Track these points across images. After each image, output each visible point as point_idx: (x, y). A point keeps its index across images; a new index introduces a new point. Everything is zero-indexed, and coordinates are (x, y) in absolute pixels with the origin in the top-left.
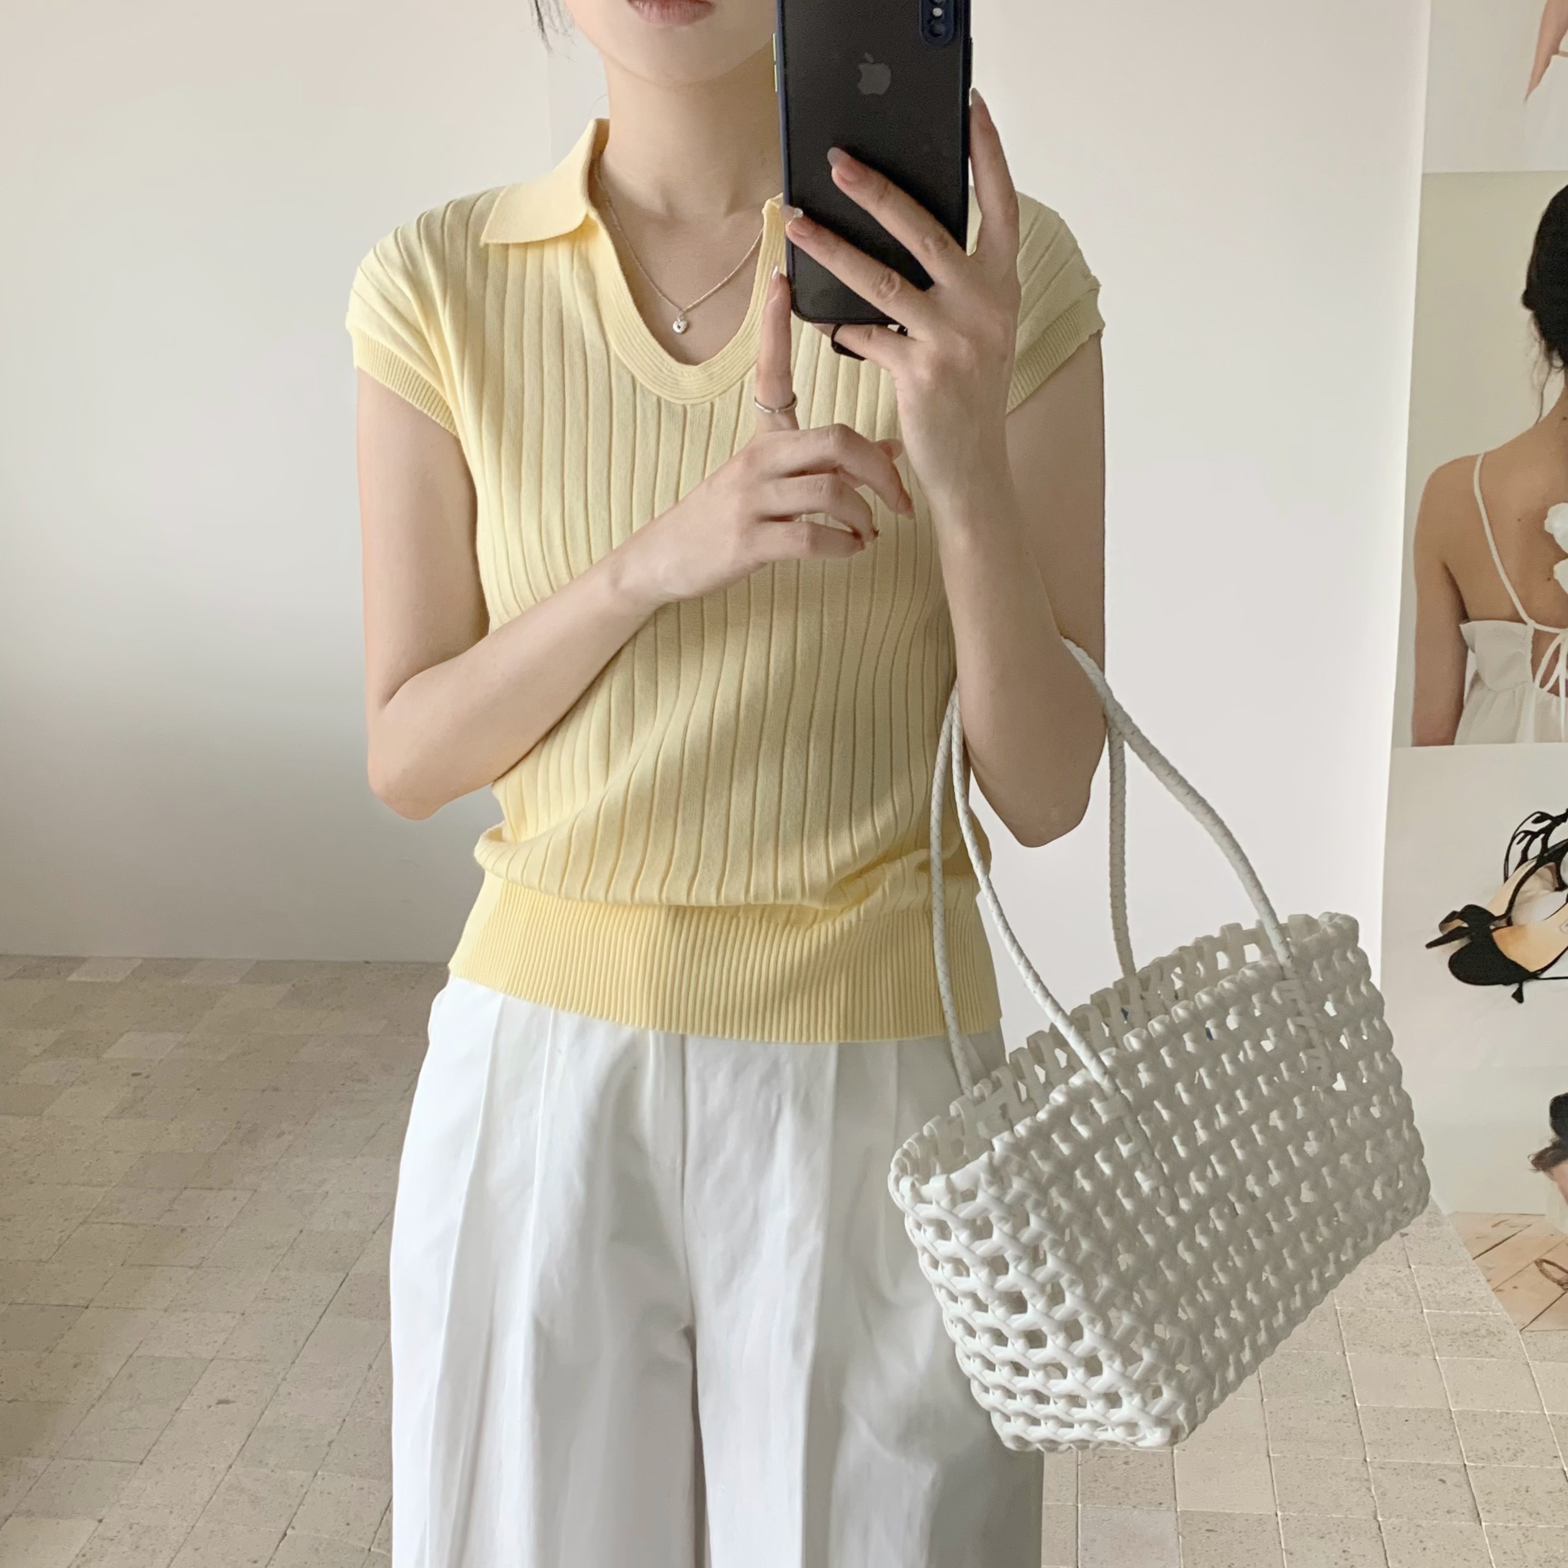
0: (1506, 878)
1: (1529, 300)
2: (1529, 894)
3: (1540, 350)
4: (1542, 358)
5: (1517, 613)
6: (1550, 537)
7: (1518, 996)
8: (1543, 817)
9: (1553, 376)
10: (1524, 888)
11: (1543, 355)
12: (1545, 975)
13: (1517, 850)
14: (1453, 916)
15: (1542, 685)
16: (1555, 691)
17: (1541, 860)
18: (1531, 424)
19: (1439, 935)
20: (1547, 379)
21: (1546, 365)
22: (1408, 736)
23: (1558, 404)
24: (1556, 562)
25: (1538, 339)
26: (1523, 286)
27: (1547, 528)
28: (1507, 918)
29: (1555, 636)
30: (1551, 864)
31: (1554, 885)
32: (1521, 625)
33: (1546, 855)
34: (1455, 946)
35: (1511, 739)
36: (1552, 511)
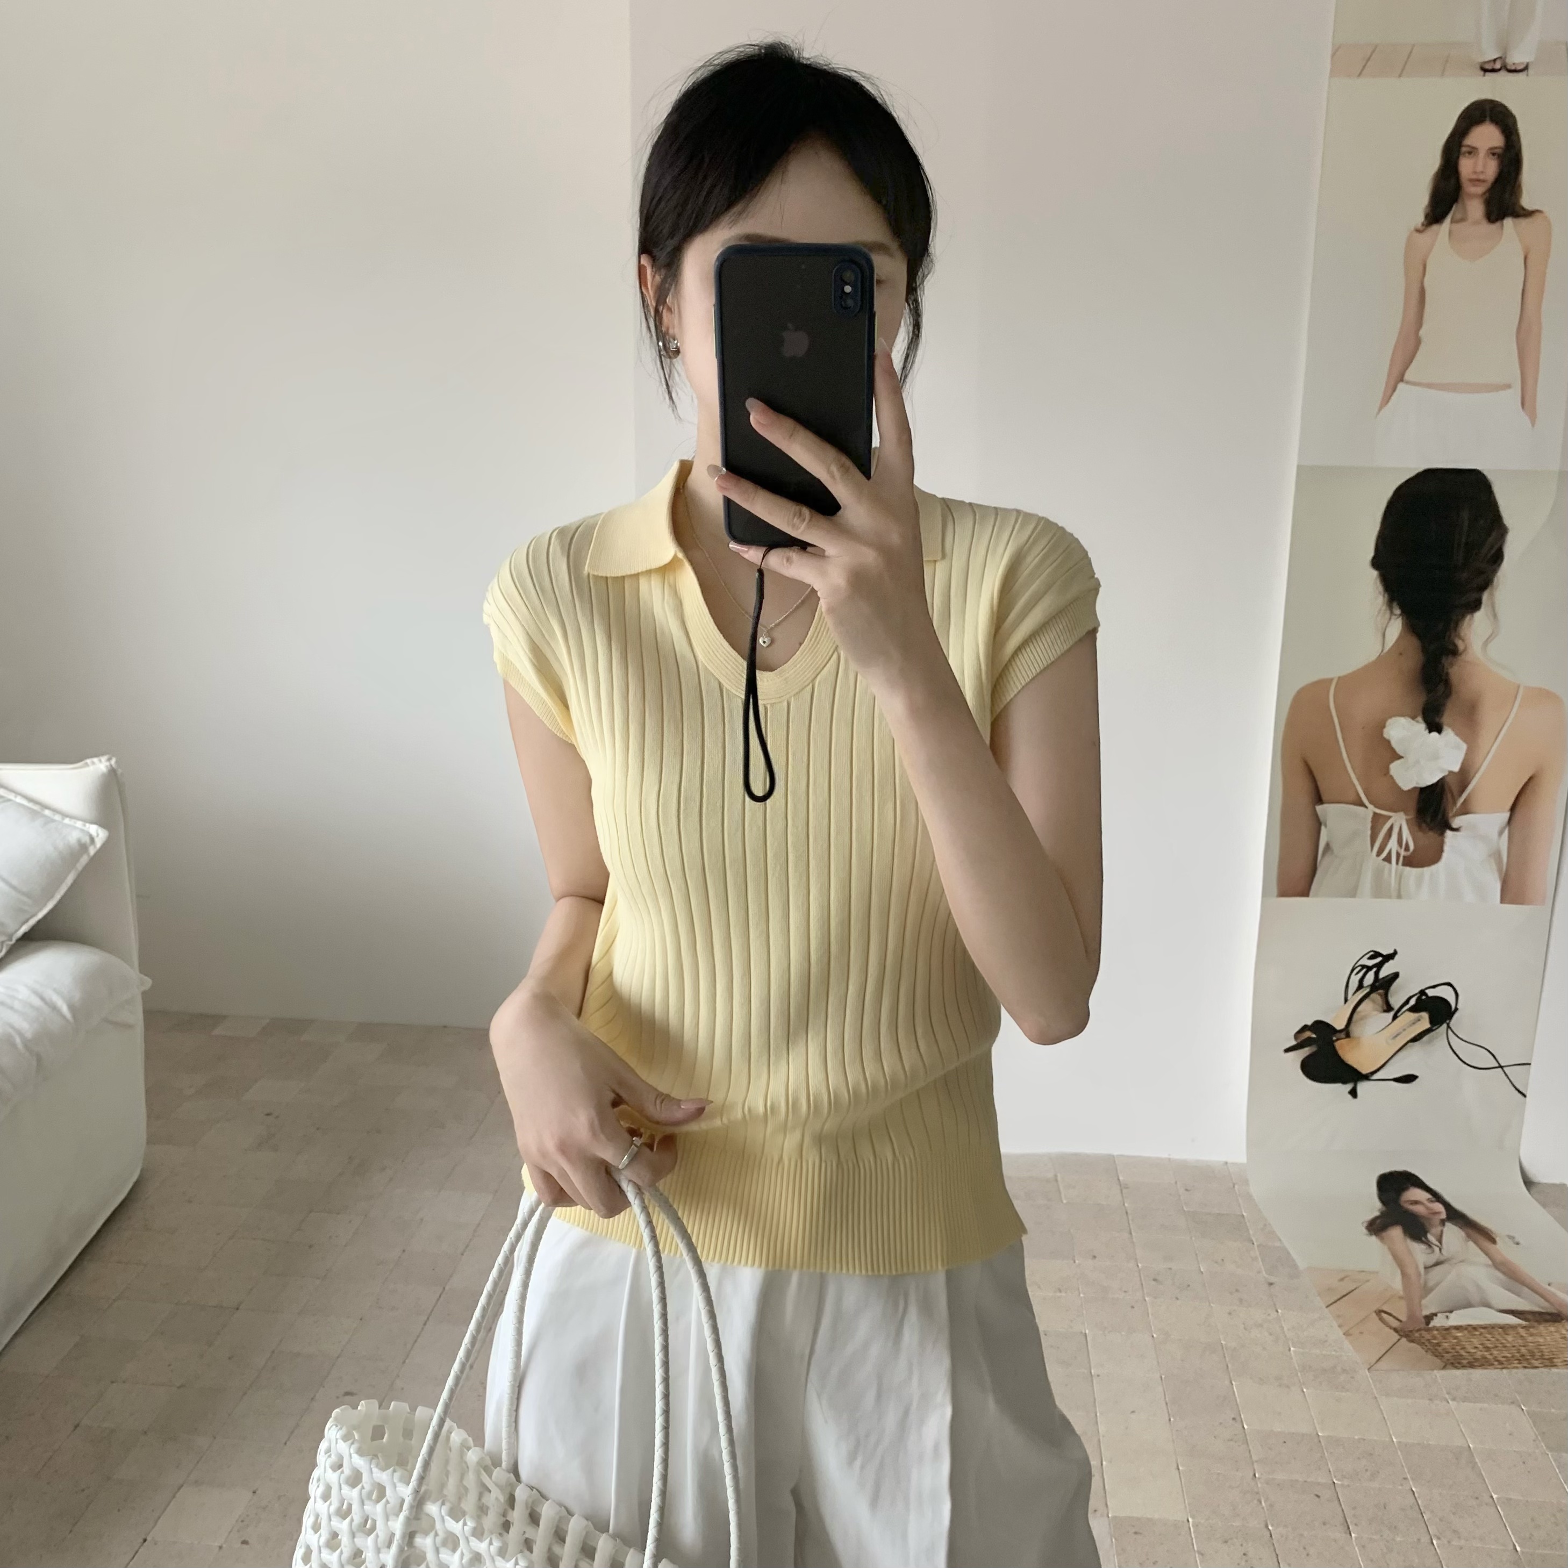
0: (1346, 1000)
1: (1376, 563)
2: (1363, 1014)
3: (1383, 602)
4: (1384, 608)
5: (1360, 798)
6: (1388, 742)
7: (1353, 1093)
8: (1376, 955)
9: (1392, 621)
10: (1359, 1009)
11: (1385, 605)
12: (1375, 1077)
13: (1355, 980)
14: (1305, 1028)
15: (1379, 854)
16: (1388, 859)
17: (1374, 988)
19: (1293, 1043)
20: (1388, 624)
21: (1388, 612)
22: (1274, 889)
23: (1397, 641)
24: (1393, 761)
25: (1382, 593)
26: (1371, 553)
27: (1386, 736)
28: (1346, 1032)
29: (1389, 817)
30: (1381, 991)
31: (1383, 1007)
32: (1361, 809)
33: (1377, 984)
34: (1305, 1052)
35: (1353, 893)
36: (1389, 722)
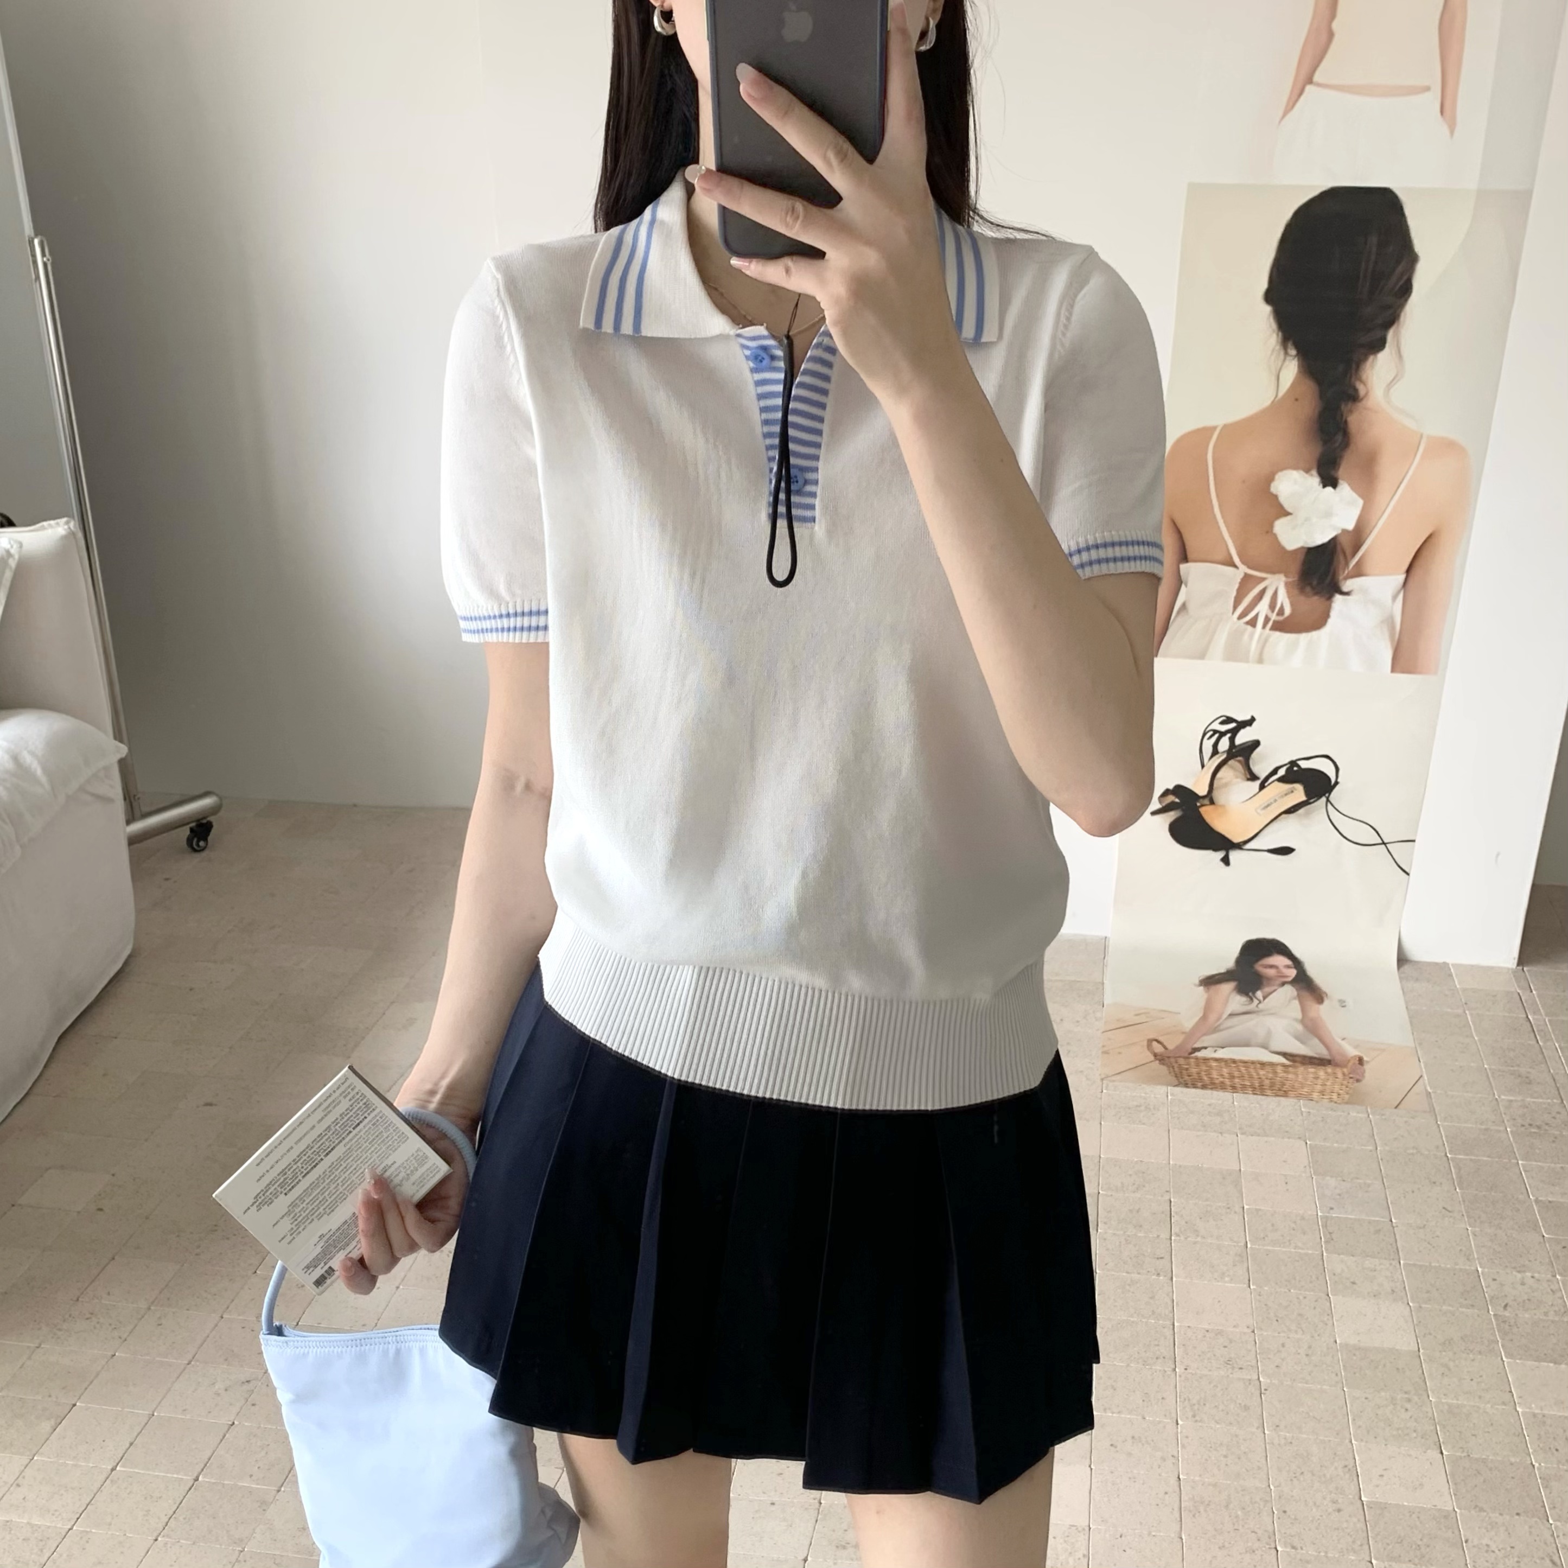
0: (1203, 765)
1: (1269, 296)
2: (1225, 780)
3: (1277, 341)
4: (1278, 347)
6: (1275, 497)
7: (1226, 861)
8: (1228, 720)
9: (1287, 363)
10: (1219, 774)
11: (1280, 345)
12: (1248, 846)
13: (1208, 745)
15: (1241, 617)
16: (1254, 623)
18: (1267, 403)
20: (1282, 366)
21: (1282, 352)
23: (1289, 387)
24: (1279, 519)
25: (1276, 331)
26: (1264, 285)
27: (1273, 490)
28: (1210, 798)
33: (1234, 751)
34: (1172, 816)
35: (1201, 655)
36: (1279, 475)
